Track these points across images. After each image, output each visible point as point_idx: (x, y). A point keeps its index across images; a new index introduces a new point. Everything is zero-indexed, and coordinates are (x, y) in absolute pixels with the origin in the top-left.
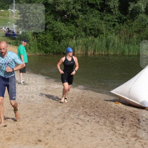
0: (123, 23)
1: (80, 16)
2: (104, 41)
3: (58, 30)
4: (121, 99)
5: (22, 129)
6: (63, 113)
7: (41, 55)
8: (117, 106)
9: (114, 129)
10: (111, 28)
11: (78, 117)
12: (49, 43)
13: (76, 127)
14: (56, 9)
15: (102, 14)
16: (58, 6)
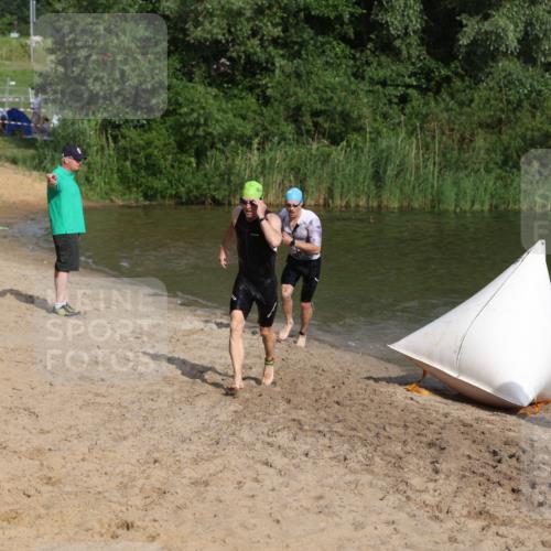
0: (438, 92)
1: (277, 65)
2: (366, 160)
3: (195, 115)
4: (428, 376)
5: (59, 481)
6: (213, 424)
7: (129, 207)
8: (412, 399)
9: (402, 487)
10: (391, 111)
11: (270, 440)
12: (162, 162)
13: (259, 478)
14: (189, 35)
15: (358, 55)
16: (197, 24)
